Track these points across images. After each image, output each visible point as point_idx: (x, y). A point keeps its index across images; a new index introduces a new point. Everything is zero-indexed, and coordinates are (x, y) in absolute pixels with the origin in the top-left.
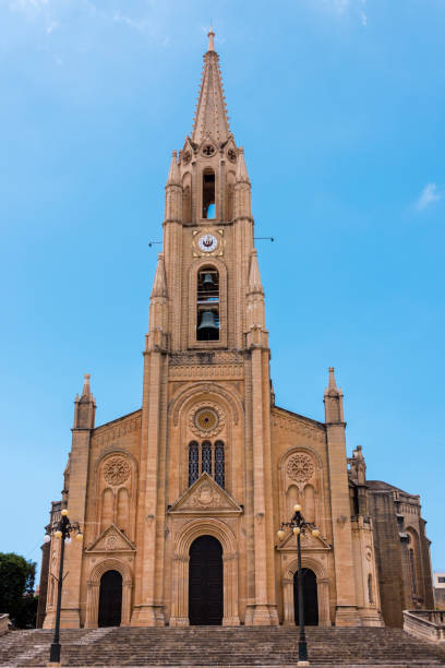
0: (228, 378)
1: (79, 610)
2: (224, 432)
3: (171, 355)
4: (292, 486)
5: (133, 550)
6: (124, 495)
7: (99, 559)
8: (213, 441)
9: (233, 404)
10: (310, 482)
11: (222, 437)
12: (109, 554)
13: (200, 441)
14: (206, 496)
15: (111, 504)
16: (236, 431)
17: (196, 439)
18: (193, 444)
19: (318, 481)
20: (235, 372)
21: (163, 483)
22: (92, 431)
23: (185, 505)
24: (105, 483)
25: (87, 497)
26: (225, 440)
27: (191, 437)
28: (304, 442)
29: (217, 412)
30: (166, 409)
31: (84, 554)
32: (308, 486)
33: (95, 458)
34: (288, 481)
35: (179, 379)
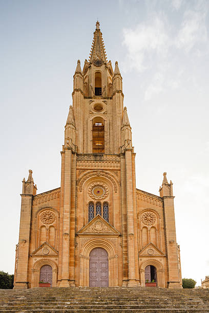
0: (111, 168)
1: (27, 283)
2: (108, 197)
3: (78, 155)
4: (144, 227)
5: (57, 254)
6: (53, 230)
7: (38, 259)
8: (102, 202)
9: (114, 182)
10: (154, 225)
11: (107, 200)
12: (44, 256)
13: (95, 202)
14: (99, 227)
15: (45, 234)
16: (116, 196)
17: (93, 200)
18: (91, 203)
19: (158, 225)
20: (115, 166)
21: (74, 220)
22: (33, 197)
23: (87, 231)
24: (41, 223)
25: (31, 229)
26: (109, 202)
27: (89, 199)
28: (151, 206)
29: (104, 188)
30: (75, 184)
31: (29, 256)
32: (153, 227)
33: (35, 211)
34: (142, 225)
35: (83, 168)
